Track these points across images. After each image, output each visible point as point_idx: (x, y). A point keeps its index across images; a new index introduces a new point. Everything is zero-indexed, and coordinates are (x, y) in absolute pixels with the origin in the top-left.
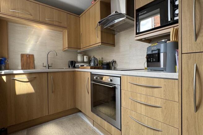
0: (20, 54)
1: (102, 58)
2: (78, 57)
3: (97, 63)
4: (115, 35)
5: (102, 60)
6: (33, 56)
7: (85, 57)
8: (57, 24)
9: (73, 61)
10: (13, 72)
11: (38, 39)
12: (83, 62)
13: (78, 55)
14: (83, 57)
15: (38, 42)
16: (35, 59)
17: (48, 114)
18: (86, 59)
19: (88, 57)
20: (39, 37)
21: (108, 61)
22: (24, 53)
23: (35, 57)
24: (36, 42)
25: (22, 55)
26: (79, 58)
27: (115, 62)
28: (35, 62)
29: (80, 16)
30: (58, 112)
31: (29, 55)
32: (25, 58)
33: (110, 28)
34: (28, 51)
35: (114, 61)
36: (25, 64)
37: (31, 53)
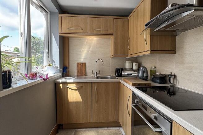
0: (76, 63)
1: (155, 67)
2: (126, 63)
3: (146, 75)
4: (176, 36)
5: (155, 70)
6: (85, 64)
7: (134, 64)
8: (104, 32)
9: (119, 69)
10: (66, 81)
11: (89, 48)
12: (132, 69)
13: (126, 61)
14: (131, 64)
15: (90, 51)
16: (87, 67)
17: (91, 122)
18: (135, 67)
19: (137, 64)
20: (90, 46)
21: (163, 73)
22: (79, 62)
23: (87, 64)
24: (88, 51)
25: (78, 64)
26: (127, 66)
27: (175, 76)
28: (87, 69)
29: (129, 17)
30: (101, 122)
31: (83, 63)
32: (80, 66)
33: (165, 30)
34: (82, 60)
35: (172, 76)
36: (79, 71)
37: (84, 62)
